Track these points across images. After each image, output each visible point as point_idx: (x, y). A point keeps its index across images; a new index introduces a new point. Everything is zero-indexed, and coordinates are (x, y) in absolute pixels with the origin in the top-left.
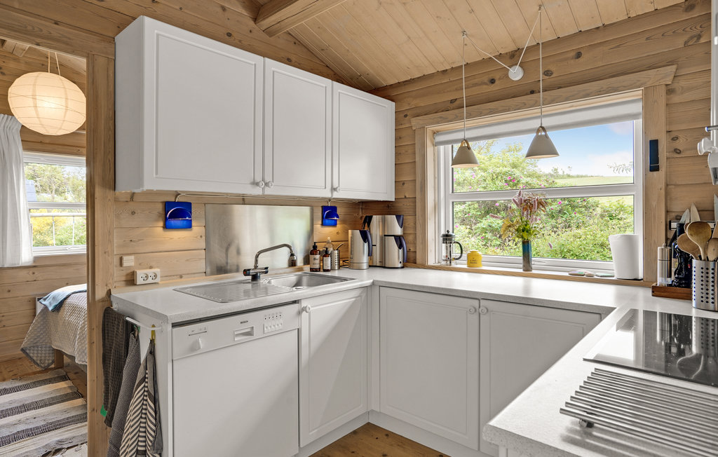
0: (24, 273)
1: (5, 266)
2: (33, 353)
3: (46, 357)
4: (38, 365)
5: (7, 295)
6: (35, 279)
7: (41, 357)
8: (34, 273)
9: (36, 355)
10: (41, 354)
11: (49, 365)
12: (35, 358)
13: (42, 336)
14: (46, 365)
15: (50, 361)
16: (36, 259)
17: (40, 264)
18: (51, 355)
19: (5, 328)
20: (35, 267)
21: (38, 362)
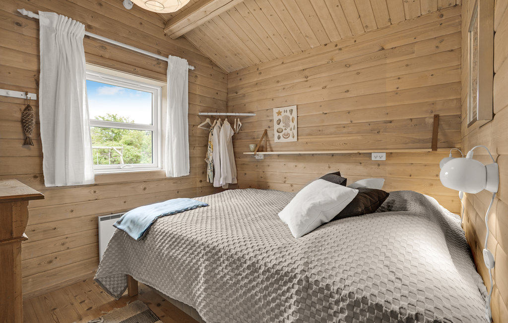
0: (85, 191)
1: (69, 184)
2: (106, 281)
3: (118, 284)
4: (111, 294)
5: (70, 215)
6: (96, 198)
7: (114, 284)
8: (95, 192)
9: (108, 283)
10: (114, 281)
11: (122, 292)
12: (108, 287)
13: (117, 264)
14: (119, 293)
15: (123, 289)
16: (97, 177)
17: (101, 183)
18: (123, 281)
19: (69, 250)
20: (96, 185)
21: (111, 290)
